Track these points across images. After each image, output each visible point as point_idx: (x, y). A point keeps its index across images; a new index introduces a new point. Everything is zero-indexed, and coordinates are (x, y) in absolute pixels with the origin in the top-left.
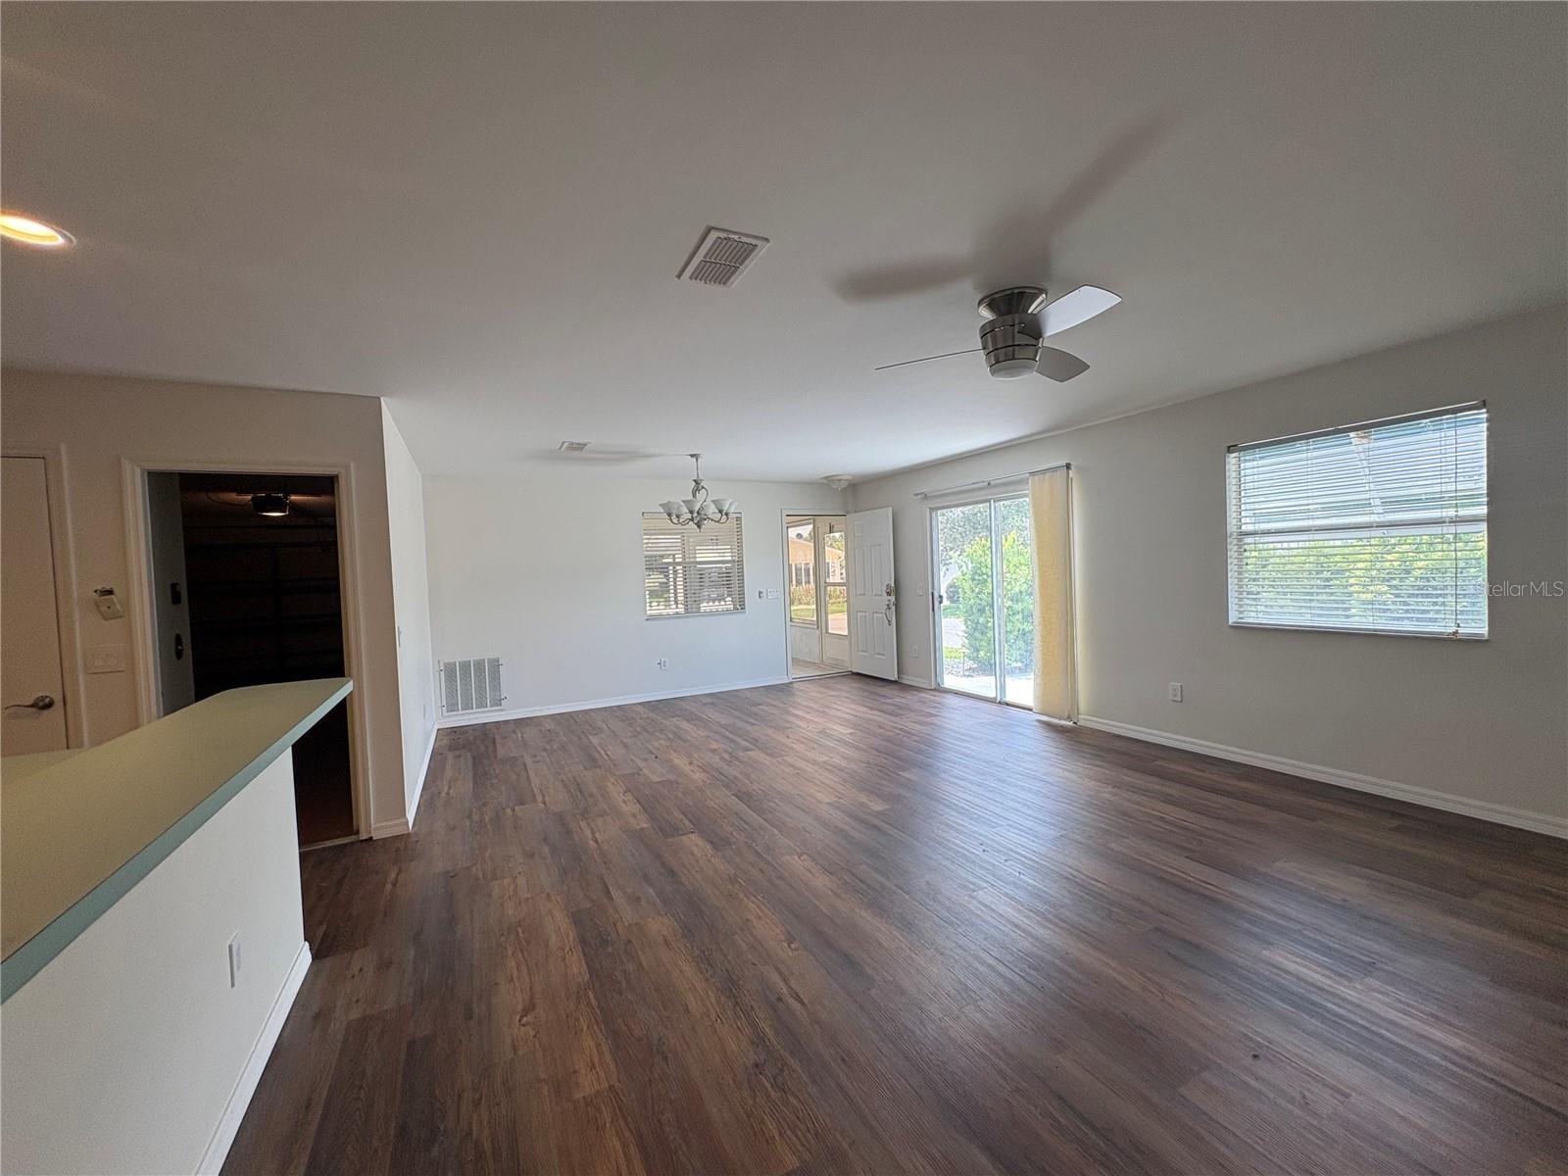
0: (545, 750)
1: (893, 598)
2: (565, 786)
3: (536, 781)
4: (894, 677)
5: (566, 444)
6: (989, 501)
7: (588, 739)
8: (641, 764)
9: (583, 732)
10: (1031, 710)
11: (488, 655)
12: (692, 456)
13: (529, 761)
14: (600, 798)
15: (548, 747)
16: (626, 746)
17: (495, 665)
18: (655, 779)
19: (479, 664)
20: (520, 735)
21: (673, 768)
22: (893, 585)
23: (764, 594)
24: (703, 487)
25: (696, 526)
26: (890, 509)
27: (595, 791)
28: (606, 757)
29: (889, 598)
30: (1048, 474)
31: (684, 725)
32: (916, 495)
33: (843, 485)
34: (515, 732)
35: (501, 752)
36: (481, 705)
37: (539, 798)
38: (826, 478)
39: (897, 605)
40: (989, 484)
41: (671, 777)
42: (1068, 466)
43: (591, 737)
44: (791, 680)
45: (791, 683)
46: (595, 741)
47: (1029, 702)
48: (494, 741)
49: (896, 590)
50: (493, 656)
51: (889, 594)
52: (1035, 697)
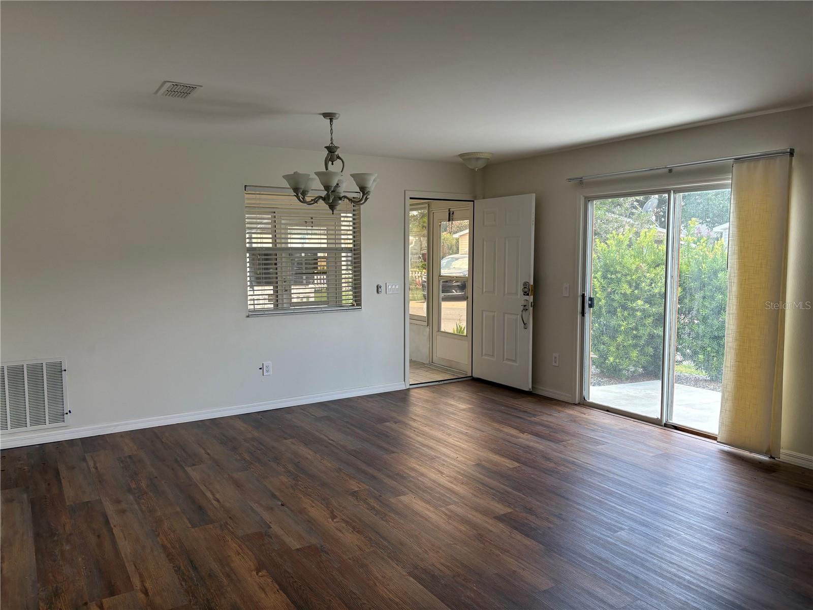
0: (130, 490)
1: (531, 298)
2: (170, 558)
3: (126, 548)
4: (527, 386)
5: (168, 84)
6: (668, 192)
7: (186, 472)
8: (267, 516)
9: (176, 461)
10: (715, 438)
11: (45, 358)
12: (325, 115)
13: (110, 509)
14: (225, 581)
15: (133, 486)
16: (237, 484)
17: (57, 371)
18: (295, 545)
19: (36, 371)
20: (91, 464)
21: (311, 524)
22: (532, 283)
23: (383, 288)
24: (339, 157)
25: (327, 207)
26: (534, 195)
27: (215, 566)
28: (215, 502)
29: (526, 298)
30: (761, 161)
31: (303, 450)
32: (570, 180)
33: (480, 164)
34: (84, 459)
35: (69, 493)
36: (38, 420)
37: (136, 581)
38: (462, 155)
39: (535, 305)
40: (670, 171)
41: (314, 541)
42: (792, 153)
43: (188, 469)
44: (408, 387)
45: (408, 390)
46: (195, 474)
47: (714, 429)
48: (57, 473)
49: (535, 289)
50: (54, 358)
51: (526, 294)
52: (722, 424)
